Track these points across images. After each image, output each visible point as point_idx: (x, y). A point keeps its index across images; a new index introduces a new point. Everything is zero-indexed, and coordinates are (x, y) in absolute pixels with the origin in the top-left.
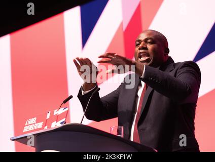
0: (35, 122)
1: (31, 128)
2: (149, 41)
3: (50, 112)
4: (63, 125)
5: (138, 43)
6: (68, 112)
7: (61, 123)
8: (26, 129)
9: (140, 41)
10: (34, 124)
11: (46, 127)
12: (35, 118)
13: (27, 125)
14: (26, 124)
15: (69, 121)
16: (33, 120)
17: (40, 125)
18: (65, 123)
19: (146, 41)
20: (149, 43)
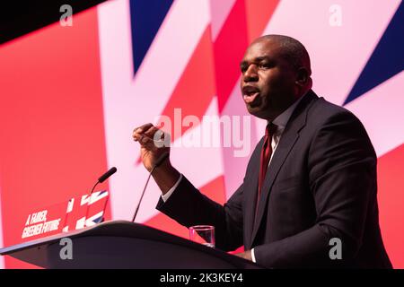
0: (45, 219)
1: (36, 230)
2: (264, 61)
3: (73, 200)
4: (99, 224)
6: (108, 198)
7: (95, 221)
8: (27, 233)
10: (43, 222)
11: (66, 229)
12: (45, 212)
13: (30, 225)
14: (28, 223)
15: (110, 217)
16: (41, 216)
17: (54, 224)
18: (103, 221)
19: (258, 62)
20: (264, 66)
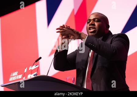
0: (17, 75)
1: (14, 78)
2: (96, 20)
3: (26, 68)
4: (35, 76)
5: (88, 21)
6: (38, 68)
7: (34, 75)
8: (11, 79)
9: (90, 20)
10: (16, 76)
11: (24, 78)
12: (17, 72)
13: (12, 77)
14: (11, 76)
15: (39, 74)
16: (16, 73)
17: (20, 76)
18: (37, 75)
19: (94, 20)
20: (96, 21)
